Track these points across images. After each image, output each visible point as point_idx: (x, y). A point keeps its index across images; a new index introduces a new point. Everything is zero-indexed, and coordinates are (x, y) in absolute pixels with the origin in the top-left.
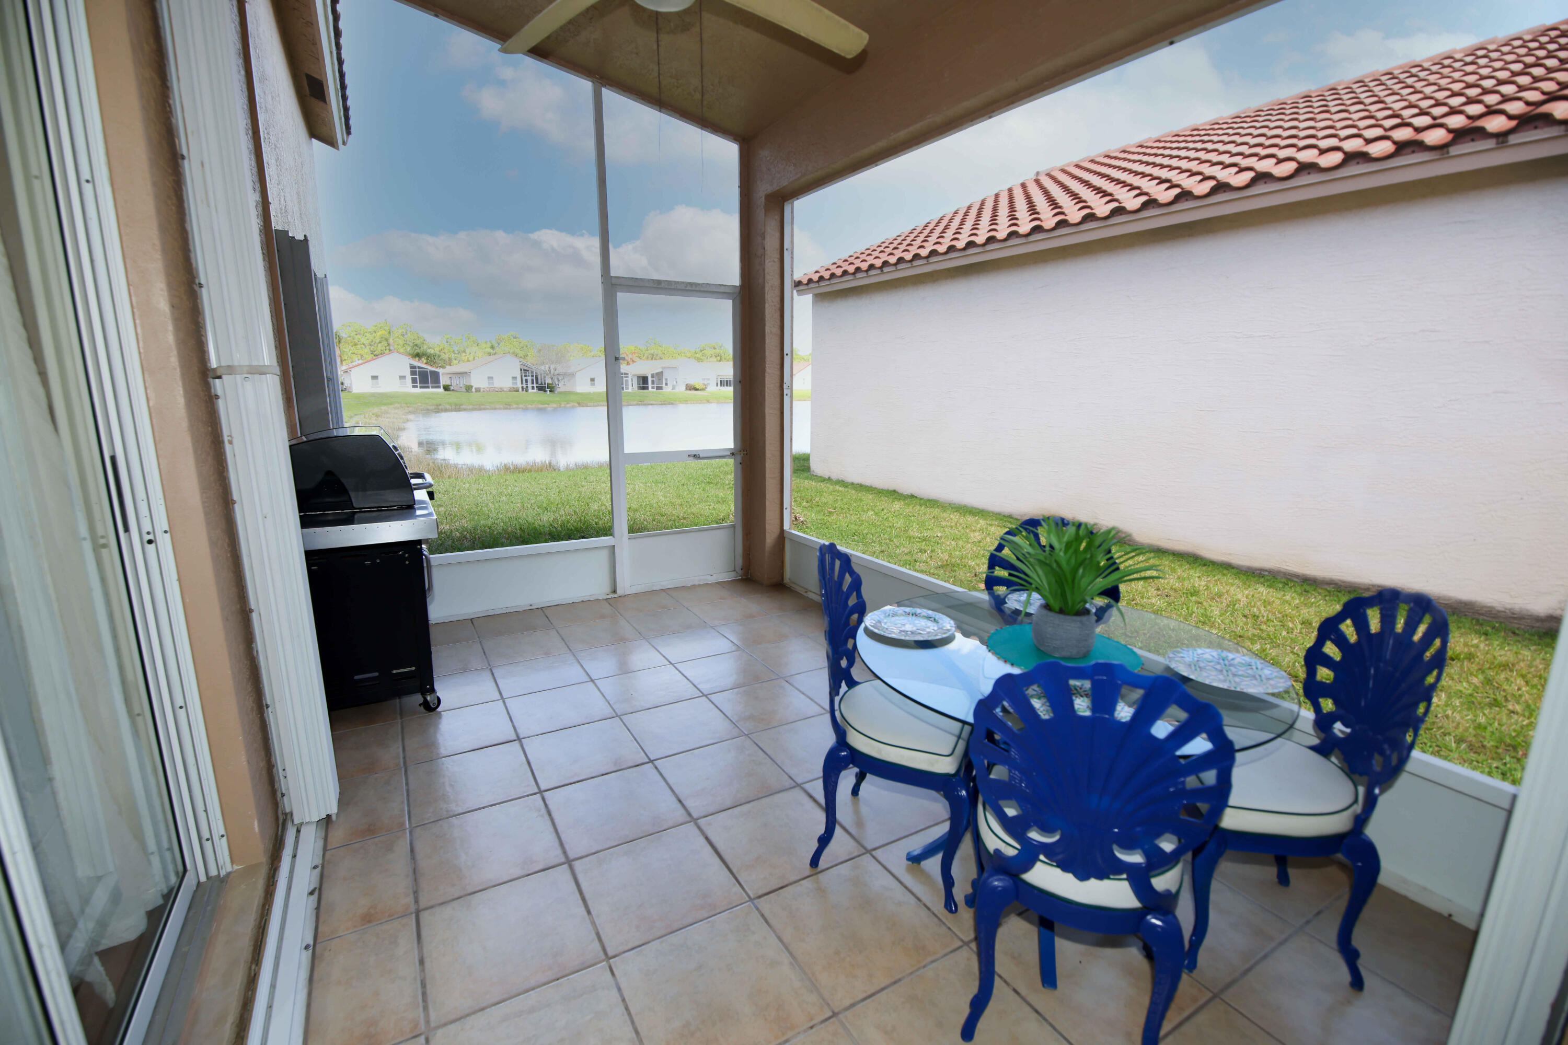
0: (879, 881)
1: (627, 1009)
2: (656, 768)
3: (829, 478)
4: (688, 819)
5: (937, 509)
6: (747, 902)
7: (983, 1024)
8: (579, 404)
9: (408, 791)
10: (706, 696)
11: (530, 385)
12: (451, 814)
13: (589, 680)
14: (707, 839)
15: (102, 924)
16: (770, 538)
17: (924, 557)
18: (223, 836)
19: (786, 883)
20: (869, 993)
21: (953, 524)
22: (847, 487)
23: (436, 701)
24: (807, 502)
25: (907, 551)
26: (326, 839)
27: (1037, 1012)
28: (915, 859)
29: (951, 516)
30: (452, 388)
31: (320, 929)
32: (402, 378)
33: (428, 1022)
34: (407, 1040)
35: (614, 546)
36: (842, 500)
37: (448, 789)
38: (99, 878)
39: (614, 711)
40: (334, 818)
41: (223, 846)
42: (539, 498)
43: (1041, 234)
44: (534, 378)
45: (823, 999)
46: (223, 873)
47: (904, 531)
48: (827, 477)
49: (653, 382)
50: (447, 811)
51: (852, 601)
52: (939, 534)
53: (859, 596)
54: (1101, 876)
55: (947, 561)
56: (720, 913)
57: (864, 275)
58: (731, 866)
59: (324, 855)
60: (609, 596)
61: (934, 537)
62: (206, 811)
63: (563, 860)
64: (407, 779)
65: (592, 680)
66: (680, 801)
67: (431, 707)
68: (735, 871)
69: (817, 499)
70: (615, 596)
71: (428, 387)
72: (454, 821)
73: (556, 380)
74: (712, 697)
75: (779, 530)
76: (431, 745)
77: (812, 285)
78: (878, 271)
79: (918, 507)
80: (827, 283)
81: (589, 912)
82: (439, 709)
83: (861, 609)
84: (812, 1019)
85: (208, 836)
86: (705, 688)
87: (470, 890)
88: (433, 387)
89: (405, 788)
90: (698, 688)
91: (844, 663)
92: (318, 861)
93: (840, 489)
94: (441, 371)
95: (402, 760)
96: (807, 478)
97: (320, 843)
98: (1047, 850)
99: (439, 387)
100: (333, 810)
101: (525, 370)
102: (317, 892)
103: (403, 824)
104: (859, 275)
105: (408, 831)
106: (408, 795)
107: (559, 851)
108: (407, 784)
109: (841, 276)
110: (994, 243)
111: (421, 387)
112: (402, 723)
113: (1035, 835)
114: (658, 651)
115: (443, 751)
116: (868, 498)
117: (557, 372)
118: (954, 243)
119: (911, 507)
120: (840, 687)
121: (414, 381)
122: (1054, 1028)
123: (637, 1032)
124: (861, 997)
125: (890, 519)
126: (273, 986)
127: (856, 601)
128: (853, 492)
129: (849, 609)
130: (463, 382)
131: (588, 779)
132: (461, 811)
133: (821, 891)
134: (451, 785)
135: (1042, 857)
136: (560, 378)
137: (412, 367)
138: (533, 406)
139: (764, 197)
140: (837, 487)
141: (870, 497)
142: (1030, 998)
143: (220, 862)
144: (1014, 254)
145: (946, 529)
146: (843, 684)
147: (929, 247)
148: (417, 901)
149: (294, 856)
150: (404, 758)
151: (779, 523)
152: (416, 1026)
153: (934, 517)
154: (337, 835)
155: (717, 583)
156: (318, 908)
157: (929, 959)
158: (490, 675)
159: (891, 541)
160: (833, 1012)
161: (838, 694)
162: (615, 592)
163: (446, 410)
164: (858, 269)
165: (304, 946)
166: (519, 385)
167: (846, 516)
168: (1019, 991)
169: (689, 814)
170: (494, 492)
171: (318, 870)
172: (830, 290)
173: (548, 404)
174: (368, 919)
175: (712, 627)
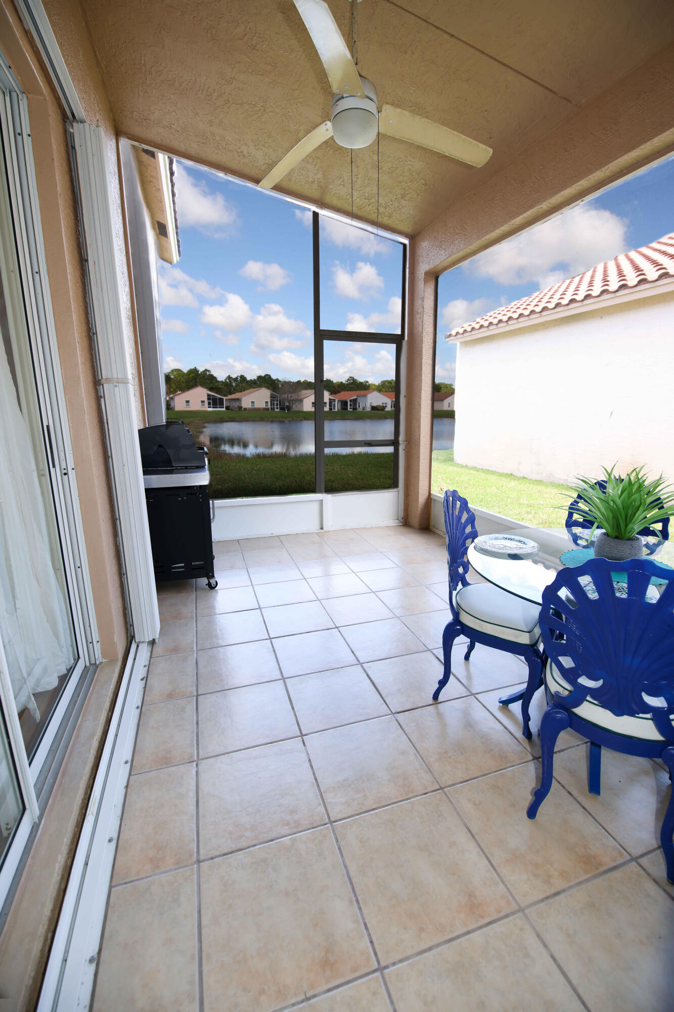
0: (479, 714)
1: (311, 766)
2: (340, 631)
3: (466, 465)
4: (357, 663)
5: (541, 487)
6: (390, 714)
7: (542, 809)
8: (304, 418)
9: (197, 631)
10: (374, 592)
11: (275, 407)
12: (219, 645)
13: (303, 578)
14: (368, 675)
15: (38, 681)
16: (422, 499)
17: (530, 516)
18: (98, 642)
19: (416, 707)
20: (465, 779)
21: (552, 497)
22: (478, 471)
23: (215, 583)
24: (450, 480)
25: (517, 512)
26: (152, 652)
27: (584, 808)
28: (505, 703)
29: (551, 491)
30: (231, 408)
31: (145, 699)
32: (203, 402)
33: (198, 756)
34: (186, 763)
35: (322, 500)
36: (474, 479)
37: (219, 632)
38: (39, 659)
39: (316, 597)
40: (157, 641)
41: (97, 647)
42: (275, 472)
43: (626, 290)
44: (278, 402)
45: (435, 779)
46: (98, 662)
47: (517, 500)
48: (465, 465)
49: (351, 405)
50: (217, 644)
51: (468, 529)
52: (542, 503)
53: (473, 527)
54: (632, 714)
55: (546, 520)
56: (372, 719)
57: (495, 327)
58: (381, 692)
59: (150, 660)
60: (319, 531)
61: (537, 504)
62: (90, 626)
63: (281, 677)
64: (196, 624)
65: (305, 579)
66: (353, 652)
67: (212, 587)
68: (383, 695)
69: (457, 479)
70: (322, 531)
71: (217, 408)
72: (221, 649)
73: (291, 404)
74: (377, 593)
75: (427, 494)
76: (212, 608)
77: (459, 336)
78: (505, 324)
79: (528, 485)
80: (469, 334)
81: (293, 708)
82: (216, 588)
83: (474, 535)
84: (426, 789)
85: (91, 641)
86: (374, 588)
87: (226, 687)
88: (219, 408)
89: (195, 629)
90: (369, 588)
91: (461, 570)
92: (147, 663)
93: (474, 472)
94: (224, 398)
95: (195, 614)
96: (451, 465)
97: (149, 654)
98: (594, 693)
99: (223, 408)
100: (157, 636)
101: (273, 397)
102: (146, 679)
103: (193, 648)
104: (491, 328)
105: (195, 652)
106: (197, 633)
107: (279, 672)
108: (197, 627)
109: (479, 329)
110: (590, 298)
111: (213, 408)
112: (196, 594)
113: (584, 681)
114: (346, 564)
115: (217, 611)
116: (493, 478)
117: (292, 399)
118: (560, 301)
119: (522, 485)
120: (457, 585)
121: (209, 404)
122: (596, 820)
123: (316, 780)
124: (459, 780)
125: (507, 492)
126: (119, 725)
127: (470, 530)
128: (483, 474)
129: (465, 535)
130: (236, 404)
131: (298, 634)
132: (224, 644)
133: (440, 715)
134: (220, 630)
135: (588, 698)
136: (294, 402)
137: (209, 395)
138: (278, 419)
139: (423, 275)
140: (472, 471)
141: (494, 477)
142: (580, 799)
143: (97, 657)
144: (605, 306)
145: (547, 500)
146: (460, 583)
147: (542, 305)
148: (197, 691)
149: (135, 659)
150: (196, 613)
151: (428, 489)
152: (192, 756)
153: (539, 492)
154: (158, 649)
155: (386, 526)
156: (145, 688)
157: (509, 765)
158: (246, 571)
159: (506, 506)
160: (440, 787)
161: (455, 589)
162: (322, 528)
163: (227, 421)
164: (491, 324)
165: (136, 707)
166: (269, 406)
167: (476, 490)
168: (572, 793)
169: (358, 660)
170: (249, 468)
171: (147, 668)
172: (471, 339)
173: (286, 418)
174: (171, 696)
175: (381, 553)
